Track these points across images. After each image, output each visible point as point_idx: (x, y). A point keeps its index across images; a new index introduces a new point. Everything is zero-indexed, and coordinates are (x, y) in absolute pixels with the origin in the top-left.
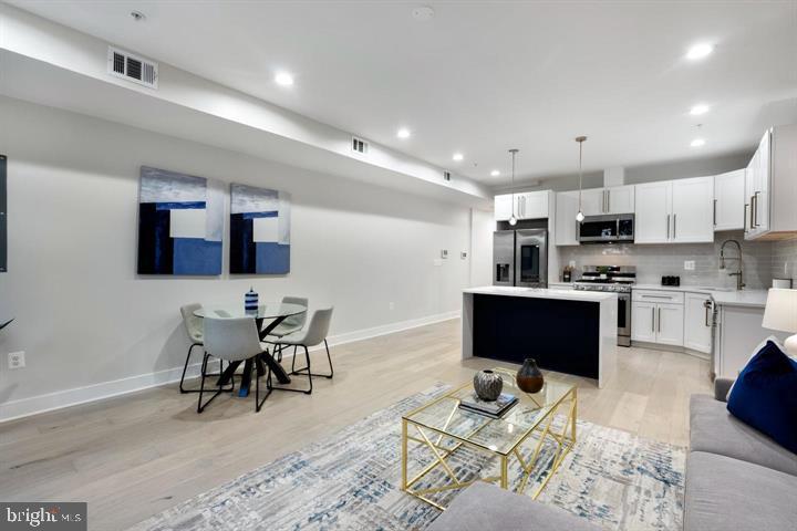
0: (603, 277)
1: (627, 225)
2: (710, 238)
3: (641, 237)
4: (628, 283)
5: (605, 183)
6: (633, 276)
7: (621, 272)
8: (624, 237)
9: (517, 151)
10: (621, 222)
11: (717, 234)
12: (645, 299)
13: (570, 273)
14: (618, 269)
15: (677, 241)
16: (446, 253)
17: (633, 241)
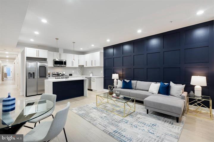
1: (65, 63)
2: (78, 67)
3: (67, 65)
5: (59, 52)
9: (58, 39)
11: (79, 66)
15: (74, 67)
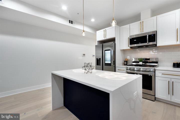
0: (141, 63)
1: (153, 37)
3: (160, 42)
4: (153, 66)
5: (141, 19)
6: (157, 63)
7: (151, 61)
8: (151, 43)
10: (149, 36)
12: (163, 76)
13: (127, 62)
14: (149, 59)
16: (84, 55)
17: (156, 45)
